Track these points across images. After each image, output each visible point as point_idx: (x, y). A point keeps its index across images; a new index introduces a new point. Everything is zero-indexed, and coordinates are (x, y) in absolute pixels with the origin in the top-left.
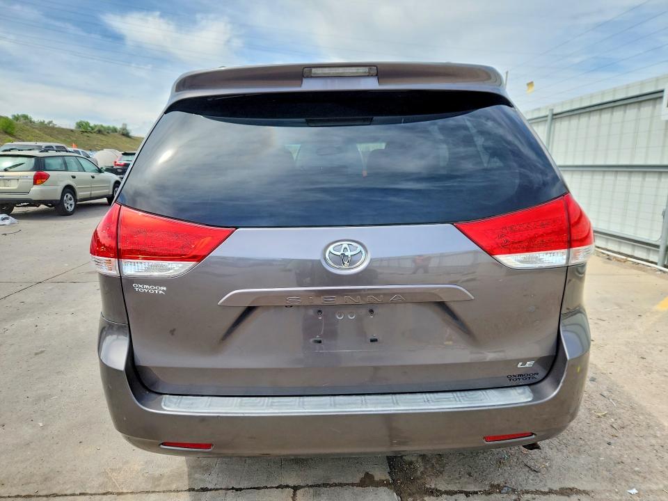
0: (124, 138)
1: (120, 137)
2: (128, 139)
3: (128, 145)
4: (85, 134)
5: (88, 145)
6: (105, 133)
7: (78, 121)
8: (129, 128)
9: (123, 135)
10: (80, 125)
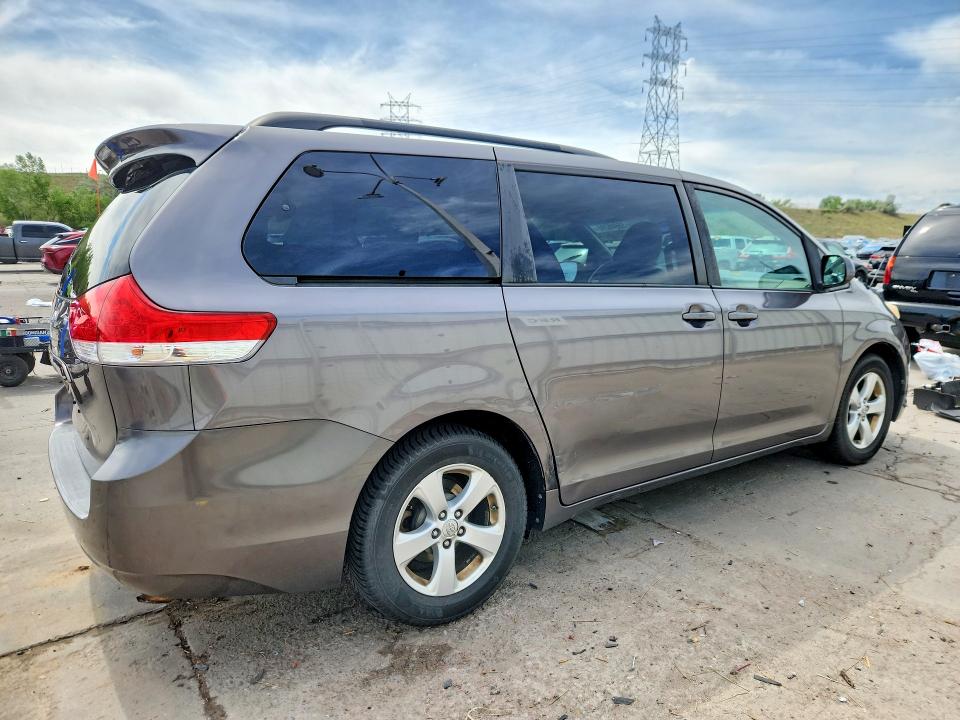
0: (886, 218)
1: (880, 215)
2: (893, 219)
3: (891, 228)
4: (827, 215)
5: (826, 230)
6: (857, 212)
7: (826, 196)
8: (896, 202)
9: (885, 212)
10: (826, 202)
